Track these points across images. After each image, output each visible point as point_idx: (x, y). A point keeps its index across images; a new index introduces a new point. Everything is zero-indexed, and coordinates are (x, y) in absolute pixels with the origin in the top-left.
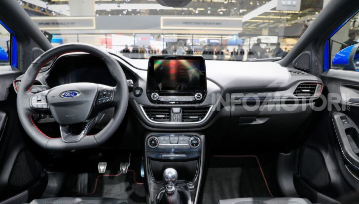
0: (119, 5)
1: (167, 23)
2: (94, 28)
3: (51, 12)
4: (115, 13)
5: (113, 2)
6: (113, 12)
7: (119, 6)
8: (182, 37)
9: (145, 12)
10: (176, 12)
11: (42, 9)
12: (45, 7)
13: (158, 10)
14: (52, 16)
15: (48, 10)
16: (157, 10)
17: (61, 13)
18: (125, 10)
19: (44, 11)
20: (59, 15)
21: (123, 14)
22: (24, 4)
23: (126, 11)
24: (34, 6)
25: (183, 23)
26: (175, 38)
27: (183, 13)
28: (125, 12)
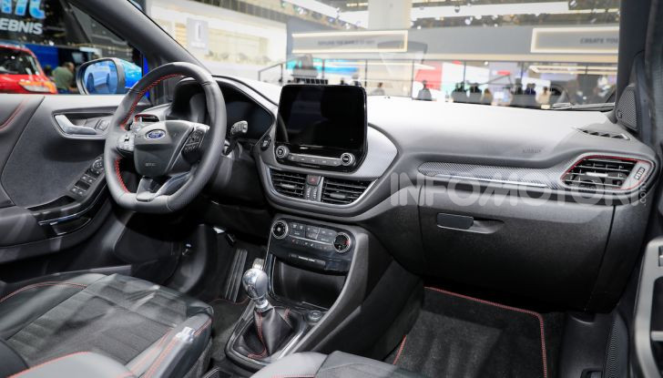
0: (457, 8)
1: (545, 41)
2: (405, 49)
3: (344, 23)
4: (452, 23)
5: (448, 3)
6: (447, 22)
7: (457, 11)
8: (592, 71)
9: (509, 19)
10: (579, 18)
11: (331, 20)
12: (334, 16)
13: (537, 15)
14: (345, 31)
15: (339, 21)
16: (533, 15)
17: (358, 25)
18: (468, 18)
19: (334, 22)
20: (355, 28)
21: (465, 25)
22: (305, 13)
23: (471, 19)
24: (320, 15)
25: (582, 41)
26: (572, 73)
27: (594, 20)
28: (468, 22)
